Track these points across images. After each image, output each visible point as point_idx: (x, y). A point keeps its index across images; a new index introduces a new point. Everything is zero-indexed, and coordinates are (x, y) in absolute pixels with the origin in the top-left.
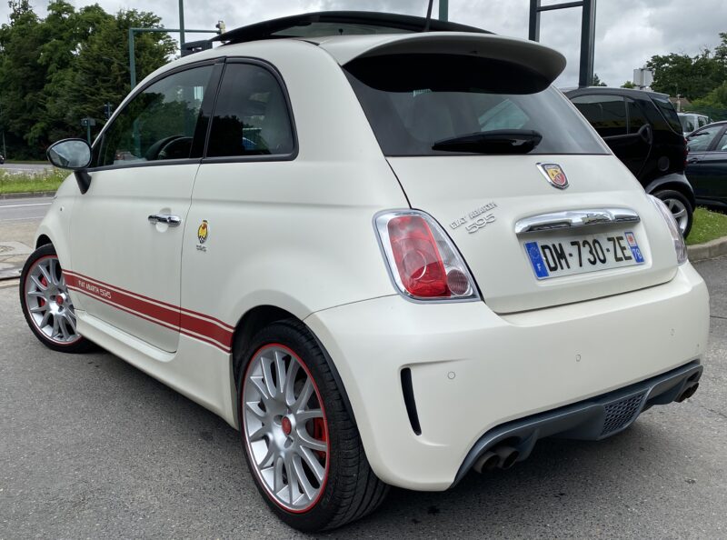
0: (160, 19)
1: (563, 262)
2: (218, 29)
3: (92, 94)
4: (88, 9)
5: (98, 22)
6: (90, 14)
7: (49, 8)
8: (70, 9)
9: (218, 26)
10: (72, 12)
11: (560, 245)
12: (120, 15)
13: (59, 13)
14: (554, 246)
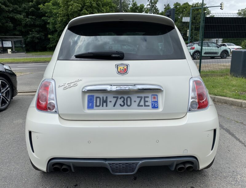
0: (206, 4)
1: (105, 104)
2: (221, 5)
3: (182, 29)
4: (184, 4)
5: (186, 8)
6: (185, 5)
7: (174, 5)
8: (179, 5)
9: (221, 4)
10: (180, 5)
11: (107, 97)
12: (193, 4)
13: (176, 6)
14: (103, 97)
